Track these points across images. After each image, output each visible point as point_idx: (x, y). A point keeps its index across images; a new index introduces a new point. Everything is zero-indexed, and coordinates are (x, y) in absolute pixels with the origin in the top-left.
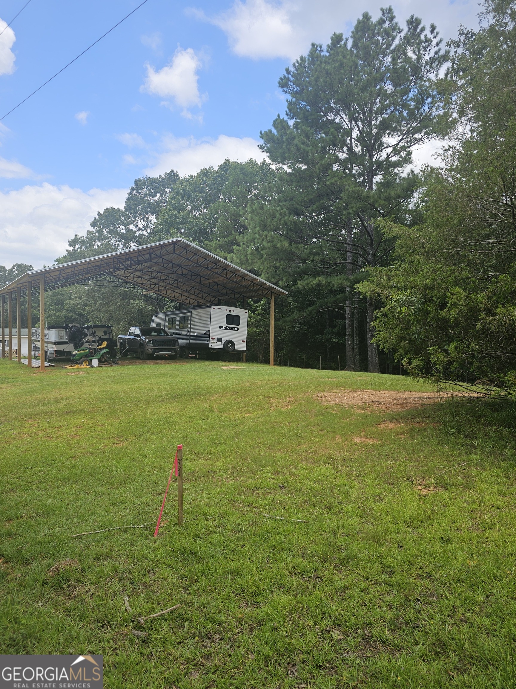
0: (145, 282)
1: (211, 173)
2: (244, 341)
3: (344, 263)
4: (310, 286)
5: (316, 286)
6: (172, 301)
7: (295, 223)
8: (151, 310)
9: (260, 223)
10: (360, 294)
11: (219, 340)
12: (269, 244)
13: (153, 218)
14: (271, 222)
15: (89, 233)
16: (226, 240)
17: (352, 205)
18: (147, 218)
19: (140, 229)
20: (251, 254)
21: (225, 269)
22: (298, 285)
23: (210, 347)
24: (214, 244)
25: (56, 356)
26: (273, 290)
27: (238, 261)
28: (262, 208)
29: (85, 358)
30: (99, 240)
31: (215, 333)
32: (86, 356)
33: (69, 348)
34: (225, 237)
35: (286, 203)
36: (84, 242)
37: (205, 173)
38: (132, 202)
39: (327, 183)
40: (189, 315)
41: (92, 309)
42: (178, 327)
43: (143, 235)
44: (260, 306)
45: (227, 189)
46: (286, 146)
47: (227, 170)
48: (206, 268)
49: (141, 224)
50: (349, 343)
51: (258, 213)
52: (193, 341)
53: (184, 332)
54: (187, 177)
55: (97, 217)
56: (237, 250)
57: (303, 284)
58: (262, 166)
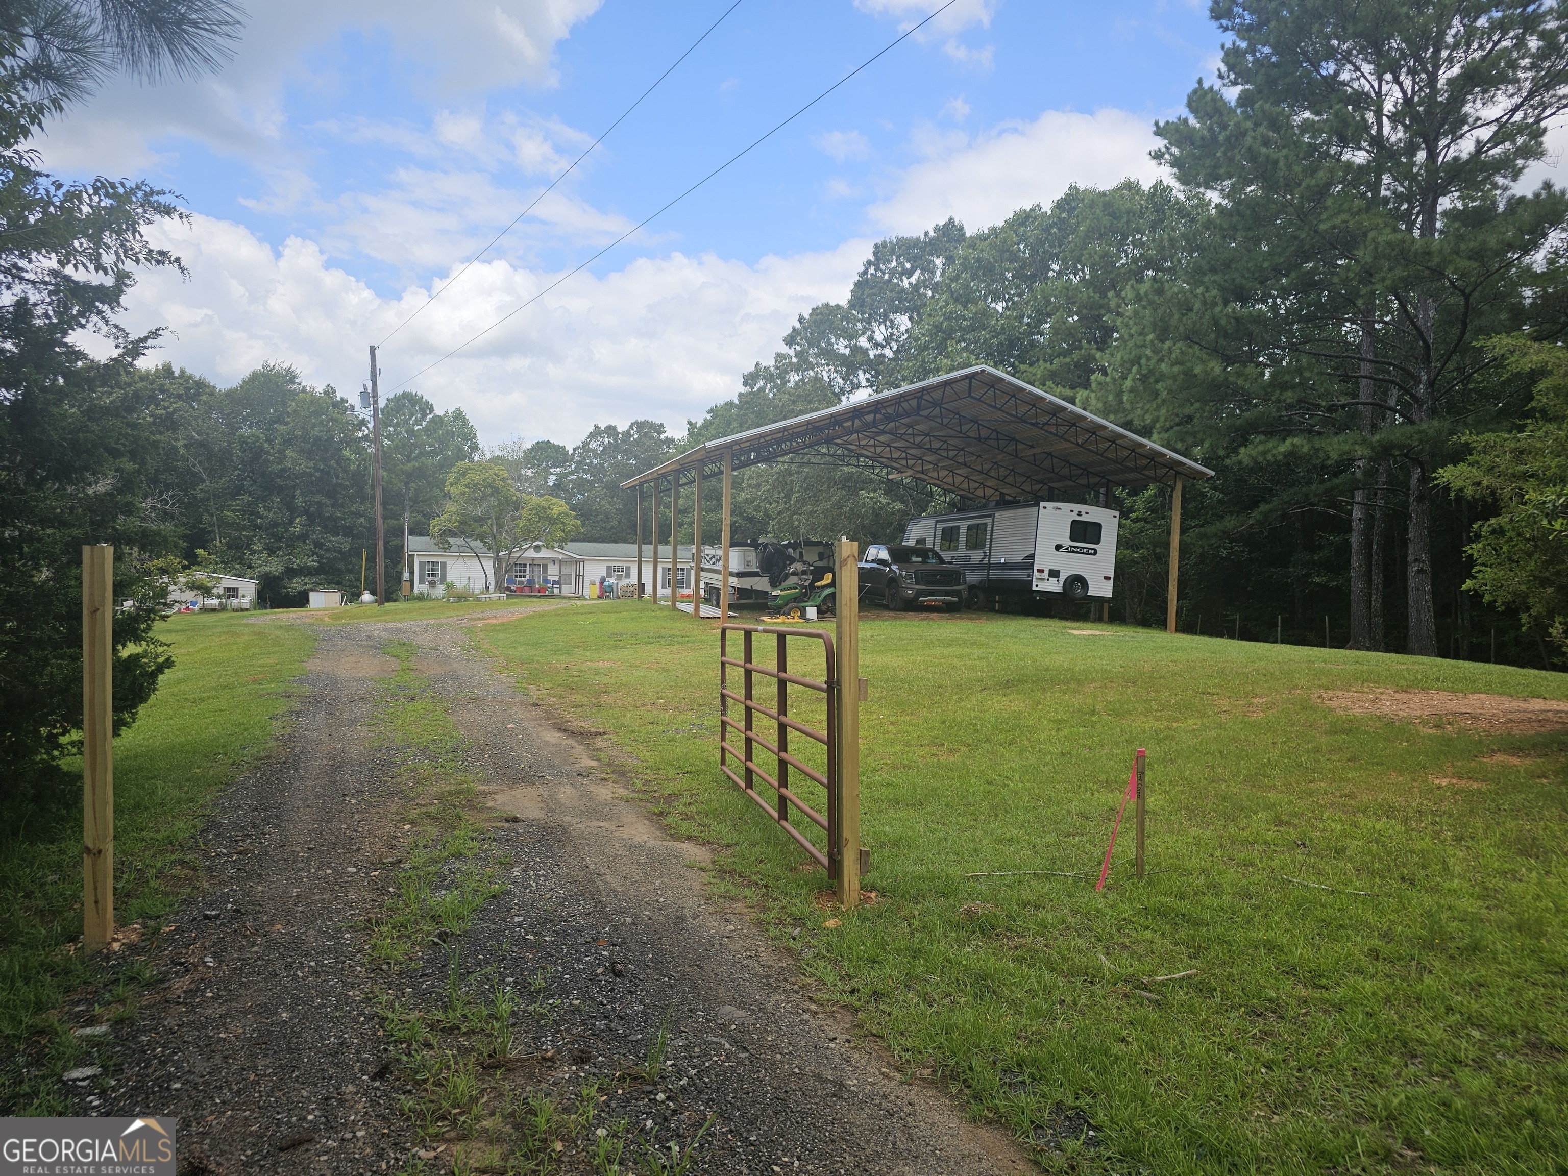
0: (895, 456)
1: (1035, 218)
2: (1107, 578)
3: (1353, 404)
4: (1269, 457)
5: (1285, 457)
6: (946, 492)
7: (1237, 319)
8: (899, 511)
9: (1154, 324)
10: (1447, 489)
11: (1054, 574)
12: (1176, 369)
13: (903, 322)
14: (1180, 320)
15: (780, 357)
16: (1068, 360)
17: (1382, 274)
18: (892, 321)
19: (877, 345)
20: (1131, 391)
21: (1074, 424)
22: (1240, 457)
23: (1034, 588)
24: (1040, 369)
25: (738, 599)
26: (1179, 469)
27: (1100, 405)
28: (1160, 292)
29: (794, 604)
30: (797, 371)
31: (1045, 559)
32: (795, 599)
33: (761, 584)
34: (1065, 353)
35: (1218, 278)
36: (770, 378)
37: (1023, 219)
38: (867, 292)
39: (1322, 227)
40: (988, 521)
41: (780, 508)
42: (962, 546)
43: (883, 356)
44: (1140, 503)
45: (1072, 251)
46: (1225, 153)
47: (1075, 208)
48: (1032, 424)
49: (880, 333)
50: (1357, 586)
51: (1151, 303)
52: (994, 574)
53: (976, 556)
54: (986, 231)
55: (798, 326)
56: (1100, 384)
57: (1253, 453)
58: (1154, 194)
